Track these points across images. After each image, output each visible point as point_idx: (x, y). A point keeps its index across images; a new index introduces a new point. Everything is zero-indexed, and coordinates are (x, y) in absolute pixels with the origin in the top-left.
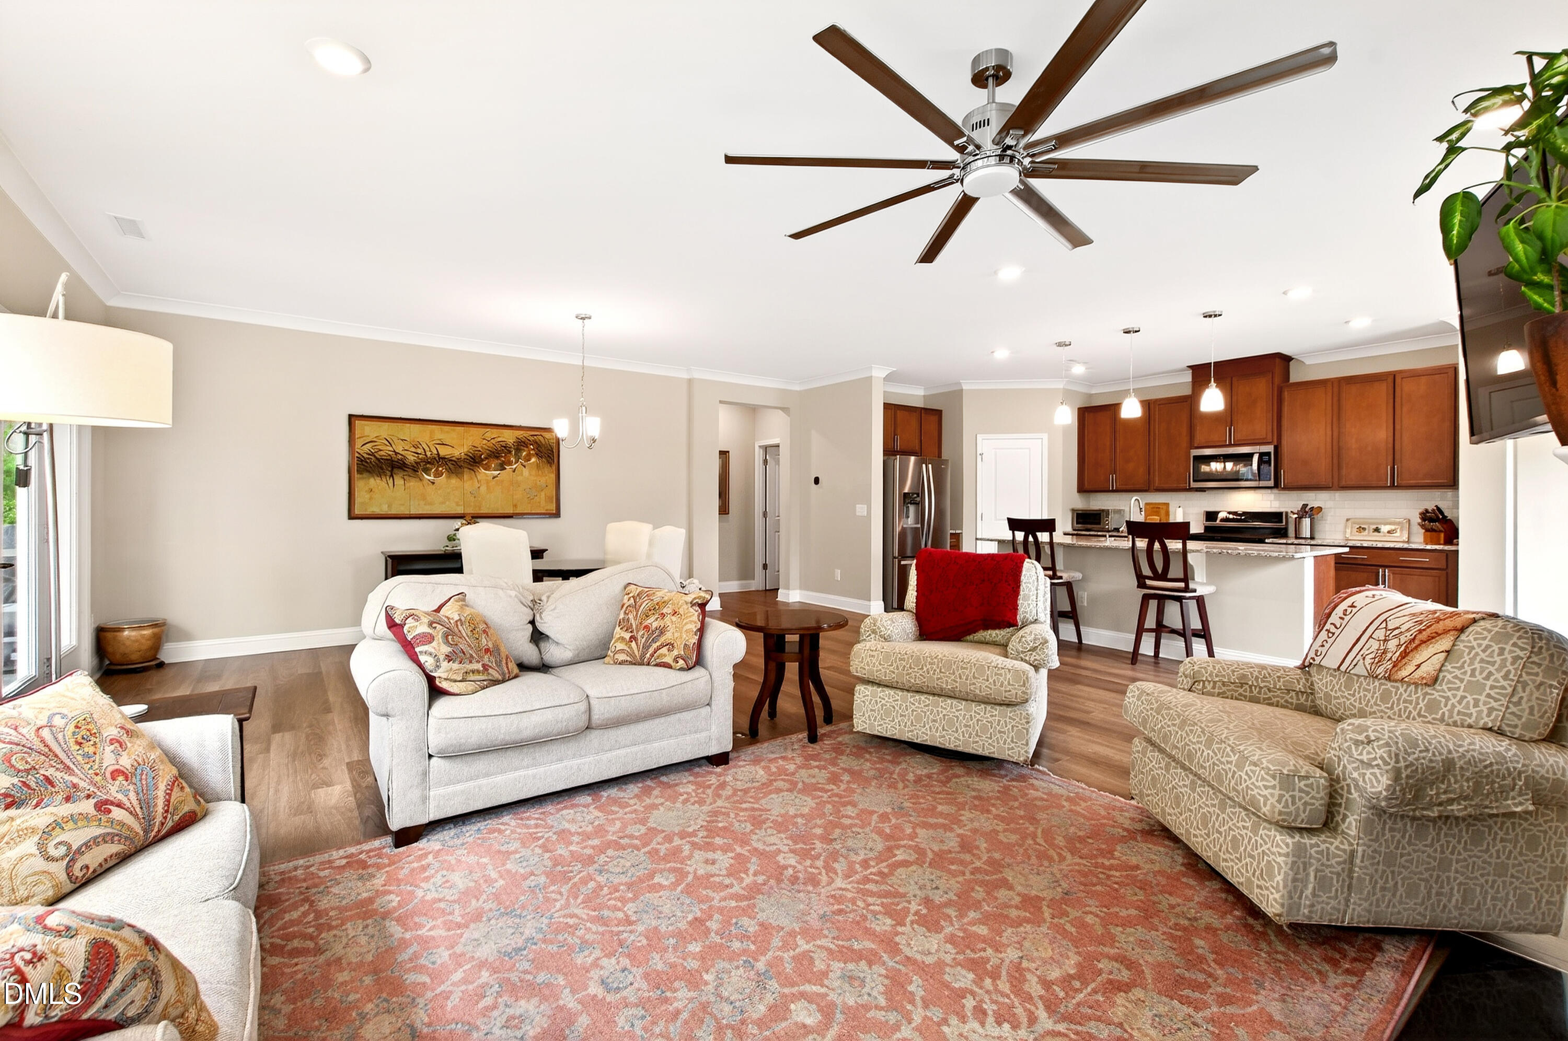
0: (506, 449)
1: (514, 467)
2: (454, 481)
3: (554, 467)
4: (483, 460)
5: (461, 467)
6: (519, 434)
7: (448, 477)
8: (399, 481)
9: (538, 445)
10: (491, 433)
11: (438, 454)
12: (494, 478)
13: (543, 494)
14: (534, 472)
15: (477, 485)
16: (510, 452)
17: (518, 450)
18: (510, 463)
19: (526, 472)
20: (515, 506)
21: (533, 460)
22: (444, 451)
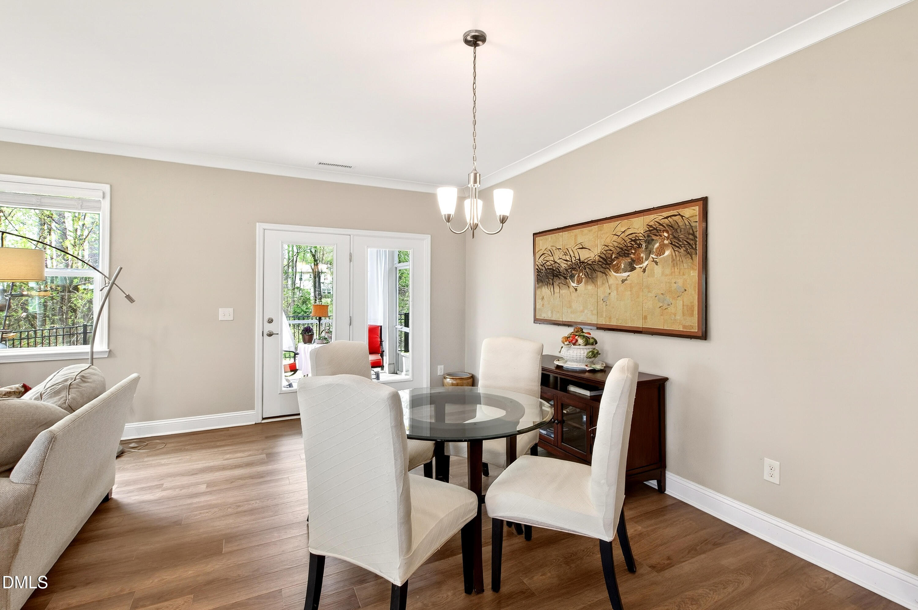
0: (635, 243)
1: (645, 265)
2: (590, 287)
3: (697, 259)
4: (613, 260)
5: (595, 270)
6: (650, 219)
7: (586, 283)
8: (557, 290)
9: (673, 228)
10: (621, 226)
11: (579, 260)
12: (623, 281)
13: (680, 303)
14: (668, 271)
15: (608, 291)
16: (640, 246)
17: (649, 242)
18: (640, 261)
19: (658, 270)
20: (645, 318)
21: (667, 253)
22: (584, 255)
